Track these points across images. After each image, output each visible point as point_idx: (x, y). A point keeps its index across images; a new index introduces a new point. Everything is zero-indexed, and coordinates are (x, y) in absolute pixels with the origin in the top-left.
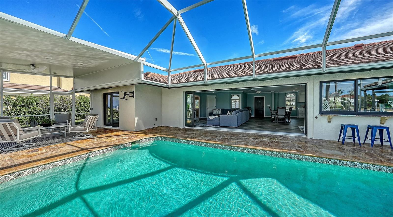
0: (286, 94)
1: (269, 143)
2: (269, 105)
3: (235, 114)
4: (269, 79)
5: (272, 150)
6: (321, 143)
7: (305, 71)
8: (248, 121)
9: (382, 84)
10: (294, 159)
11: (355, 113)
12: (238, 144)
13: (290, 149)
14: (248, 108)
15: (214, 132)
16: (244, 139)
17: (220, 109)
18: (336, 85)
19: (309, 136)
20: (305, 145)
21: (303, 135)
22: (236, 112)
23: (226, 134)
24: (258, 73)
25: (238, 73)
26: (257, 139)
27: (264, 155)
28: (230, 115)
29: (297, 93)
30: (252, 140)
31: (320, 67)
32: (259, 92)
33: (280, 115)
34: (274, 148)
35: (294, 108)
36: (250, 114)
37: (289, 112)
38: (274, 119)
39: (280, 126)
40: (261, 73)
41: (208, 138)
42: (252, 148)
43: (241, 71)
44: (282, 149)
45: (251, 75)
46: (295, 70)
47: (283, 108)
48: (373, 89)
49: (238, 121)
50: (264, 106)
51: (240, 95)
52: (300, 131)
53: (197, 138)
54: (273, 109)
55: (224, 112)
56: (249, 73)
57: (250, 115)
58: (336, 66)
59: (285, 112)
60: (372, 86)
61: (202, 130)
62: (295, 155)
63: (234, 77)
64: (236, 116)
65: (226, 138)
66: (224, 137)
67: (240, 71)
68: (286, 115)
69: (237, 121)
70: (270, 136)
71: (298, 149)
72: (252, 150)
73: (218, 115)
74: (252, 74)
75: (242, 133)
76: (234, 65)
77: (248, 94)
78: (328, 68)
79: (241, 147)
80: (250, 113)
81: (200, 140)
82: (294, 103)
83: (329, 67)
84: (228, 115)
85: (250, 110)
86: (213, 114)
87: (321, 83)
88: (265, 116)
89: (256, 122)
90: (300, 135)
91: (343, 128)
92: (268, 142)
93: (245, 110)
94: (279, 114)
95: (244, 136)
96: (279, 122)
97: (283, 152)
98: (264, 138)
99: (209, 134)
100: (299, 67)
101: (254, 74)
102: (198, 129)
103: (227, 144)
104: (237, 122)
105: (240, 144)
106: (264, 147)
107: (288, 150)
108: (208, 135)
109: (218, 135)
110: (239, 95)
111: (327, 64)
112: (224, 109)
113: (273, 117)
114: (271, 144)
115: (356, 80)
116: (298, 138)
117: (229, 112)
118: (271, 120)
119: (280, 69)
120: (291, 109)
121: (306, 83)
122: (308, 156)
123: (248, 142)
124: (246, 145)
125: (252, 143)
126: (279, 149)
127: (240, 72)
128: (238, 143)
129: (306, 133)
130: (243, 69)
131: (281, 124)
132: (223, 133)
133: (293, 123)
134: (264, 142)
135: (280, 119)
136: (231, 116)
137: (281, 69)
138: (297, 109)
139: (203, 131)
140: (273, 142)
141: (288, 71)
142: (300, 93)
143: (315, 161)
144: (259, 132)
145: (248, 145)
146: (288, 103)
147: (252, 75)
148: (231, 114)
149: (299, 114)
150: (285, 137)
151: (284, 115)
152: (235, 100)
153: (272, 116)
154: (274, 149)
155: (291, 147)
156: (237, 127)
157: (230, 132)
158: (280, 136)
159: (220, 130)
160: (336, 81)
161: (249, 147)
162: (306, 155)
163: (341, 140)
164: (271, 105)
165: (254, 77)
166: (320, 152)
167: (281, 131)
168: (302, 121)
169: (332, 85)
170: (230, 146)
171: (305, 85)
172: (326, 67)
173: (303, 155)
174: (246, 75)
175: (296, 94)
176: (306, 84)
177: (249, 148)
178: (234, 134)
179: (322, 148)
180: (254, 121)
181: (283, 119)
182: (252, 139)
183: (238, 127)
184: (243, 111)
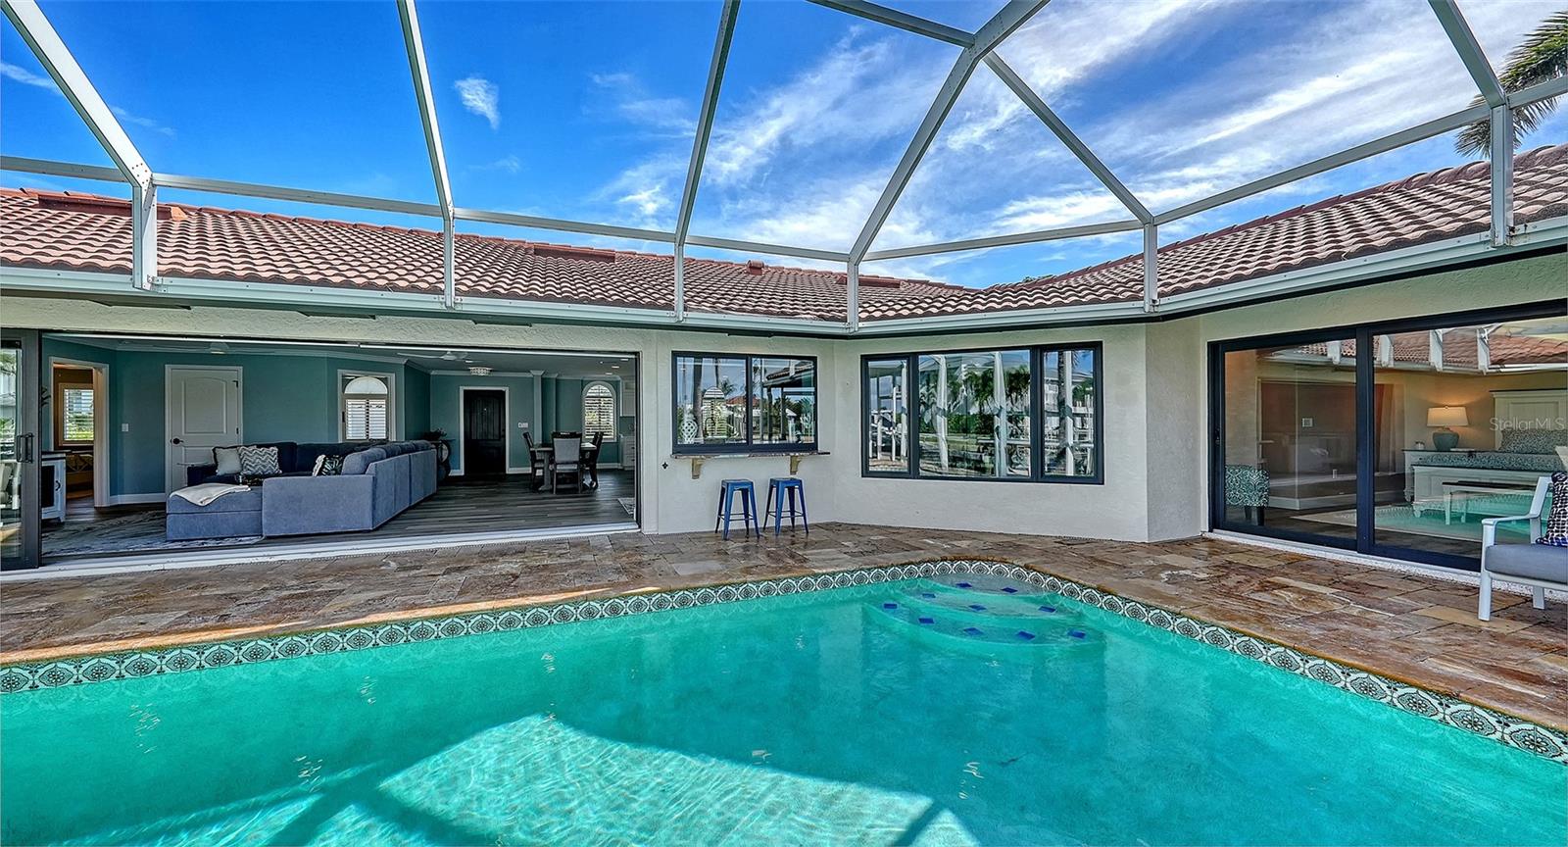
0: (583, 384)
1: (516, 577)
2: (526, 425)
3: (360, 469)
4: (513, 321)
5: (527, 602)
6: (675, 545)
7: (631, 310)
8: (434, 494)
9: (796, 373)
10: (602, 616)
11: (748, 448)
12: (371, 612)
13: (591, 584)
14: (434, 436)
15: (223, 574)
16: (404, 582)
17: (268, 446)
18: (717, 367)
19: (649, 527)
20: (633, 559)
21: (630, 527)
22: (364, 458)
23: (305, 572)
24: (468, 287)
25: (372, 270)
26: (466, 568)
27: (496, 630)
28: (328, 474)
29: (618, 382)
30: (442, 580)
31: (669, 306)
32: (482, 372)
33: (563, 463)
34: (534, 595)
35: (610, 436)
36: (444, 465)
37: (591, 451)
38: (541, 480)
39: (563, 504)
40: (483, 290)
41: (170, 618)
42: (442, 612)
43: (391, 266)
44: (562, 591)
45: (434, 290)
46: (602, 302)
47: (573, 435)
48: (782, 386)
49: (374, 499)
50: (504, 430)
51: (392, 377)
52: (622, 515)
53: (66, 638)
54: (537, 439)
55: (295, 459)
56: (428, 282)
57: (443, 469)
58: (707, 312)
59: (578, 451)
60: (780, 376)
61: (121, 575)
62: (603, 600)
63: (348, 284)
64: (368, 478)
65: (303, 596)
66: (286, 593)
67: (382, 261)
68: (582, 461)
69: (370, 501)
70: (520, 550)
71: (615, 577)
72: (443, 624)
73: (255, 480)
74: (442, 286)
75: (394, 556)
76: (355, 226)
77: (433, 373)
78: (691, 314)
79: (386, 623)
80: (445, 457)
81: (93, 642)
82: (610, 420)
83: (692, 310)
84: (320, 474)
85: (444, 447)
86: (220, 472)
87: (675, 355)
88: (509, 471)
89: (468, 497)
90: (623, 528)
91: (725, 491)
92: (514, 571)
93: (416, 449)
94: (558, 458)
95: (405, 569)
96: (559, 491)
97: (566, 601)
98: (497, 561)
99: (181, 591)
100: (615, 295)
101: (450, 287)
102: (79, 578)
103: (303, 626)
104: (374, 507)
105: (379, 611)
106: (493, 599)
107: (582, 590)
108: (167, 601)
109: (250, 588)
110: (386, 378)
111: (688, 301)
112: (293, 445)
113: (539, 473)
114: (521, 580)
115: (747, 357)
116: (617, 539)
117: (321, 458)
118: (531, 484)
119: (557, 289)
120: (598, 438)
121: (637, 350)
122: (641, 594)
123: (427, 592)
124: (414, 607)
125: (444, 592)
126: (551, 593)
127: (382, 270)
128: (371, 607)
129: (639, 522)
130: (398, 259)
131: (564, 498)
132: (282, 573)
133: (606, 487)
134: (493, 577)
135: (564, 478)
136: (334, 480)
137: (560, 289)
138: (618, 438)
139: (132, 581)
140: (531, 570)
141: (580, 302)
142: (626, 384)
143: (660, 605)
144: (478, 538)
145: (421, 606)
146: (590, 417)
147: (442, 292)
148: (338, 472)
149: (625, 457)
150: (574, 544)
151: (575, 462)
152: (363, 402)
153: (534, 470)
154: (534, 598)
155: (590, 575)
156: (369, 531)
157: (326, 560)
158: (560, 542)
159: (268, 559)
160: (716, 356)
161: (428, 612)
162: (634, 595)
163: (722, 527)
164: (532, 425)
165: (448, 304)
166: (673, 575)
167: (564, 523)
168: (629, 480)
169: (707, 364)
170: (321, 631)
171: (633, 356)
172: (685, 309)
173: (627, 596)
174: (413, 288)
175: (615, 385)
176: (636, 353)
177: (427, 619)
178: (352, 568)
179: (678, 562)
180: (463, 491)
181: (573, 477)
182: (444, 574)
183: (379, 530)
184: (403, 451)
